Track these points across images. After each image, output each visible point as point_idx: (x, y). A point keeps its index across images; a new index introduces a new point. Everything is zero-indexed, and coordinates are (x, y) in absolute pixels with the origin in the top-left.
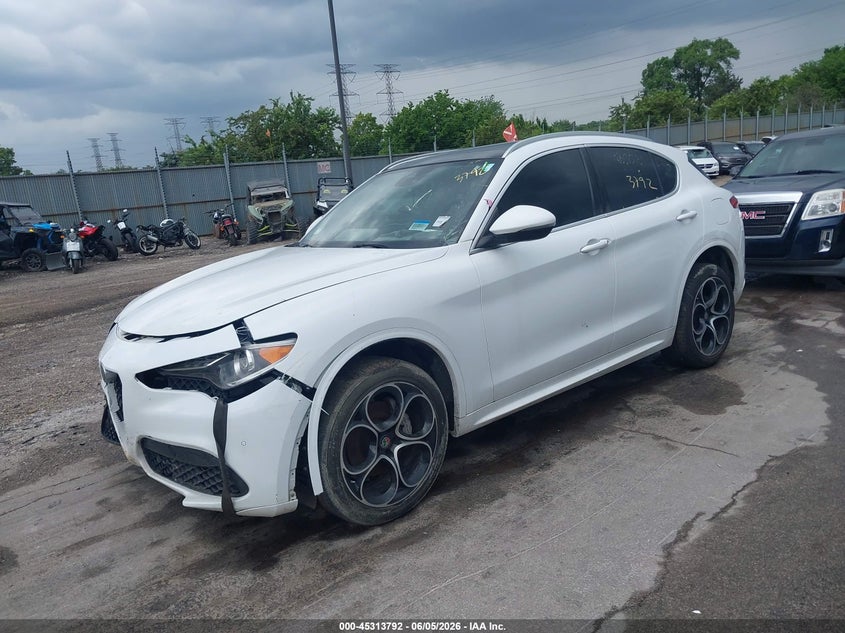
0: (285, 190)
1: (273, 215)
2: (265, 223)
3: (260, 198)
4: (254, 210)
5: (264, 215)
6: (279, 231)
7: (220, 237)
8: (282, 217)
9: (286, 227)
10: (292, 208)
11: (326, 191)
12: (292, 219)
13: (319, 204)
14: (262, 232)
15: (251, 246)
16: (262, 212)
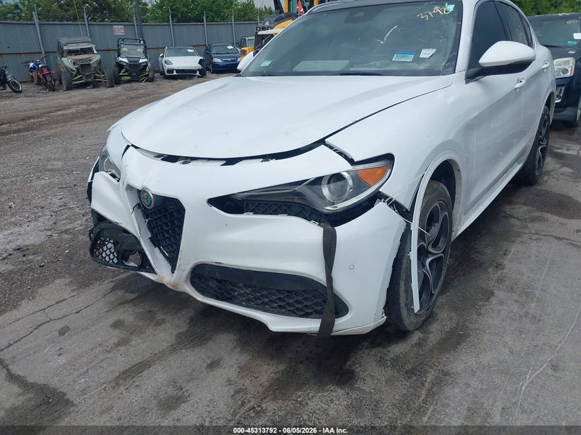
0: (94, 46)
1: (85, 66)
2: (78, 73)
3: (71, 52)
4: (67, 61)
5: (77, 66)
6: (90, 80)
7: (39, 84)
8: (93, 69)
9: (95, 77)
10: (99, 62)
11: (124, 49)
12: (100, 70)
13: (120, 59)
14: (76, 80)
15: (66, 92)
16: (74, 64)
